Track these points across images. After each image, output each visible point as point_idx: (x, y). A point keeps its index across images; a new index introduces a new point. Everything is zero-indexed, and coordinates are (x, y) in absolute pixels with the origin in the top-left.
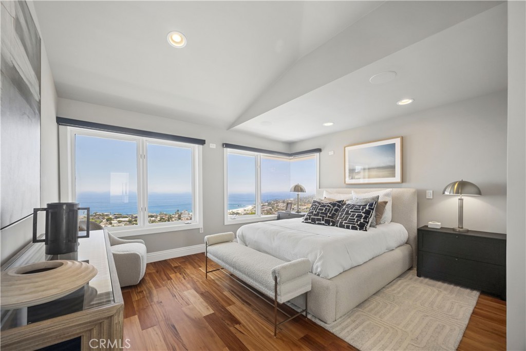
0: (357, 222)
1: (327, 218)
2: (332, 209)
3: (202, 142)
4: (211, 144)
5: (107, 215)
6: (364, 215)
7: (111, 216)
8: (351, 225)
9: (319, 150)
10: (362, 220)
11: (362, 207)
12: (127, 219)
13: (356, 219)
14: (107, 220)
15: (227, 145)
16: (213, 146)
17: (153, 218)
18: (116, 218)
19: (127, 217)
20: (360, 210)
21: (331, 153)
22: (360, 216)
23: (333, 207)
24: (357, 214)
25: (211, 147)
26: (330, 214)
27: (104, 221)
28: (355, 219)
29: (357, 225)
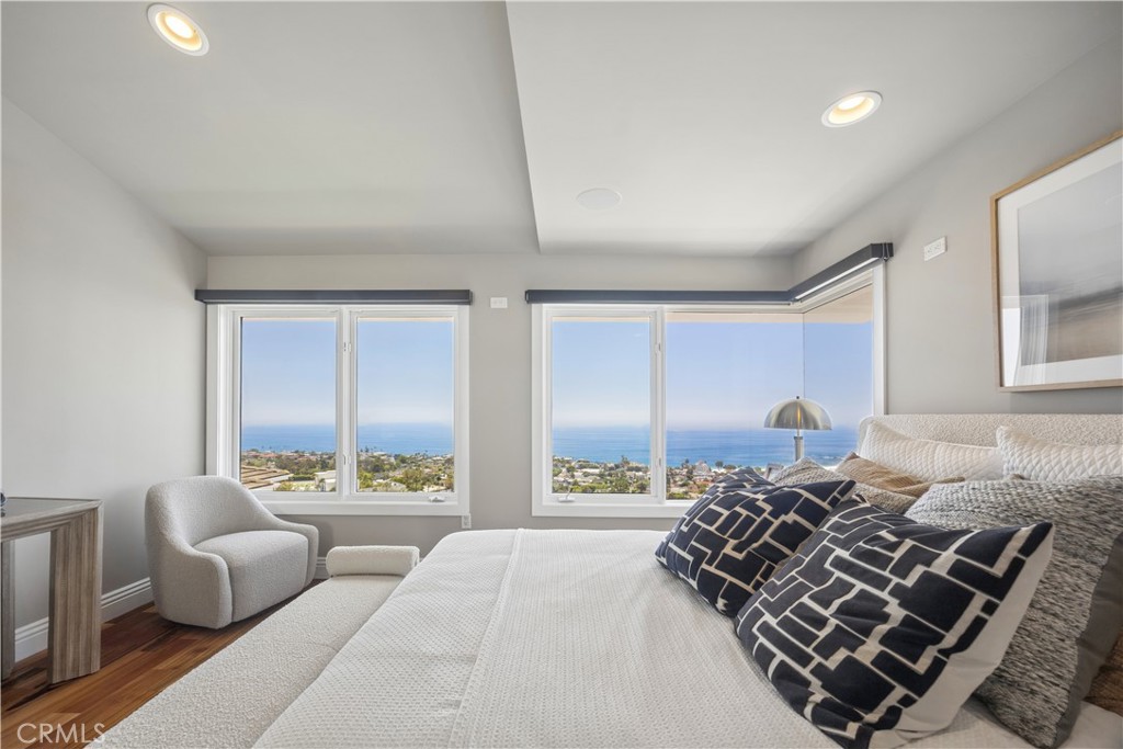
0: (827, 649)
1: (712, 569)
2: (766, 524)
3: (464, 297)
4: (492, 299)
5: (568, 462)
6: (896, 611)
7: (573, 464)
8: (780, 656)
9: (883, 251)
10: (869, 651)
11: (909, 543)
12: (597, 471)
13: (833, 622)
14: (569, 470)
15: (534, 296)
16: (499, 303)
17: (641, 473)
18: (581, 467)
19: (596, 468)
20: (882, 561)
21: (934, 250)
22: (864, 614)
23: (775, 514)
24: (860, 586)
25: (493, 306)
26: (737, 549)
27: (564, 470)
28: (820, 622)
29: (819, 671)
